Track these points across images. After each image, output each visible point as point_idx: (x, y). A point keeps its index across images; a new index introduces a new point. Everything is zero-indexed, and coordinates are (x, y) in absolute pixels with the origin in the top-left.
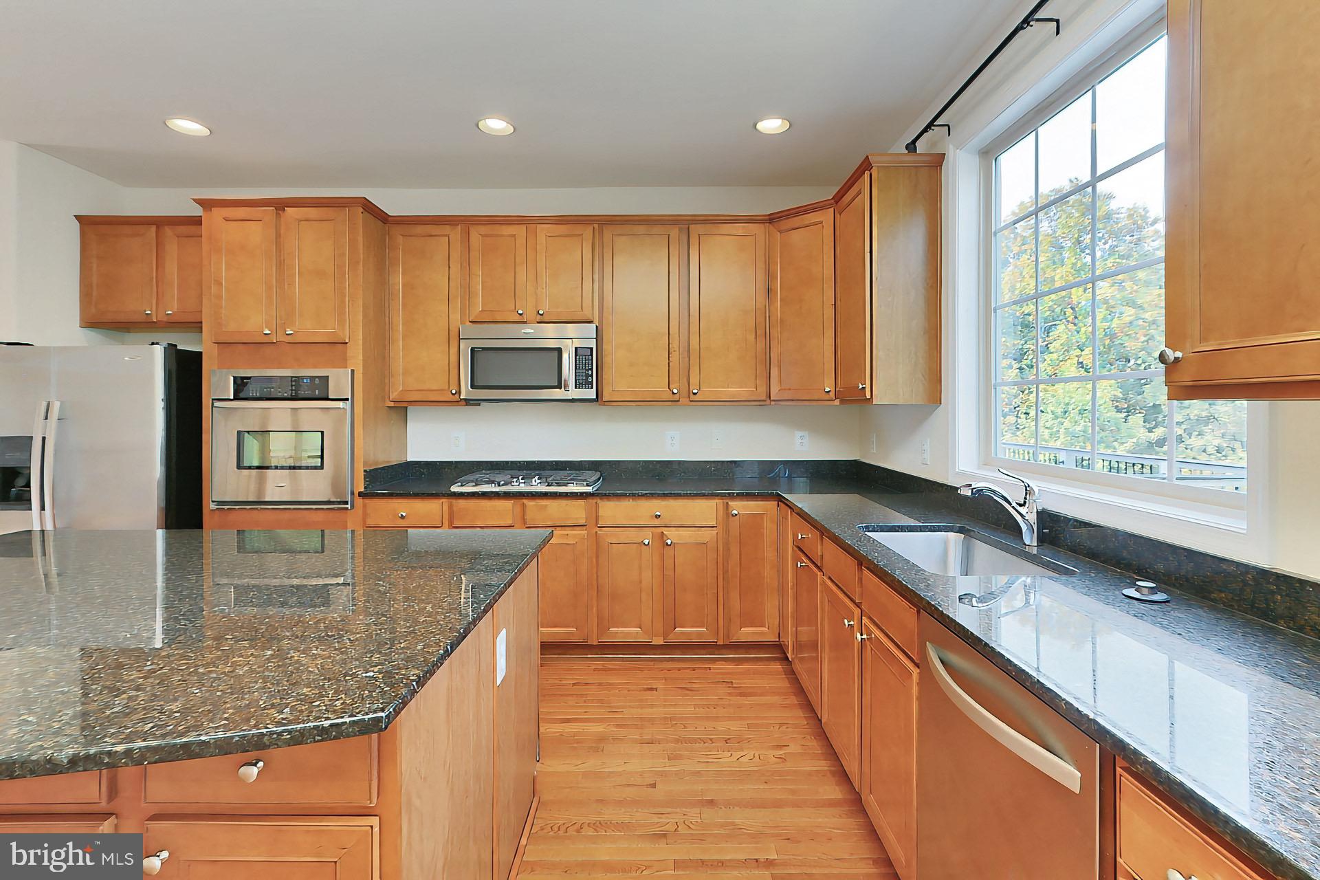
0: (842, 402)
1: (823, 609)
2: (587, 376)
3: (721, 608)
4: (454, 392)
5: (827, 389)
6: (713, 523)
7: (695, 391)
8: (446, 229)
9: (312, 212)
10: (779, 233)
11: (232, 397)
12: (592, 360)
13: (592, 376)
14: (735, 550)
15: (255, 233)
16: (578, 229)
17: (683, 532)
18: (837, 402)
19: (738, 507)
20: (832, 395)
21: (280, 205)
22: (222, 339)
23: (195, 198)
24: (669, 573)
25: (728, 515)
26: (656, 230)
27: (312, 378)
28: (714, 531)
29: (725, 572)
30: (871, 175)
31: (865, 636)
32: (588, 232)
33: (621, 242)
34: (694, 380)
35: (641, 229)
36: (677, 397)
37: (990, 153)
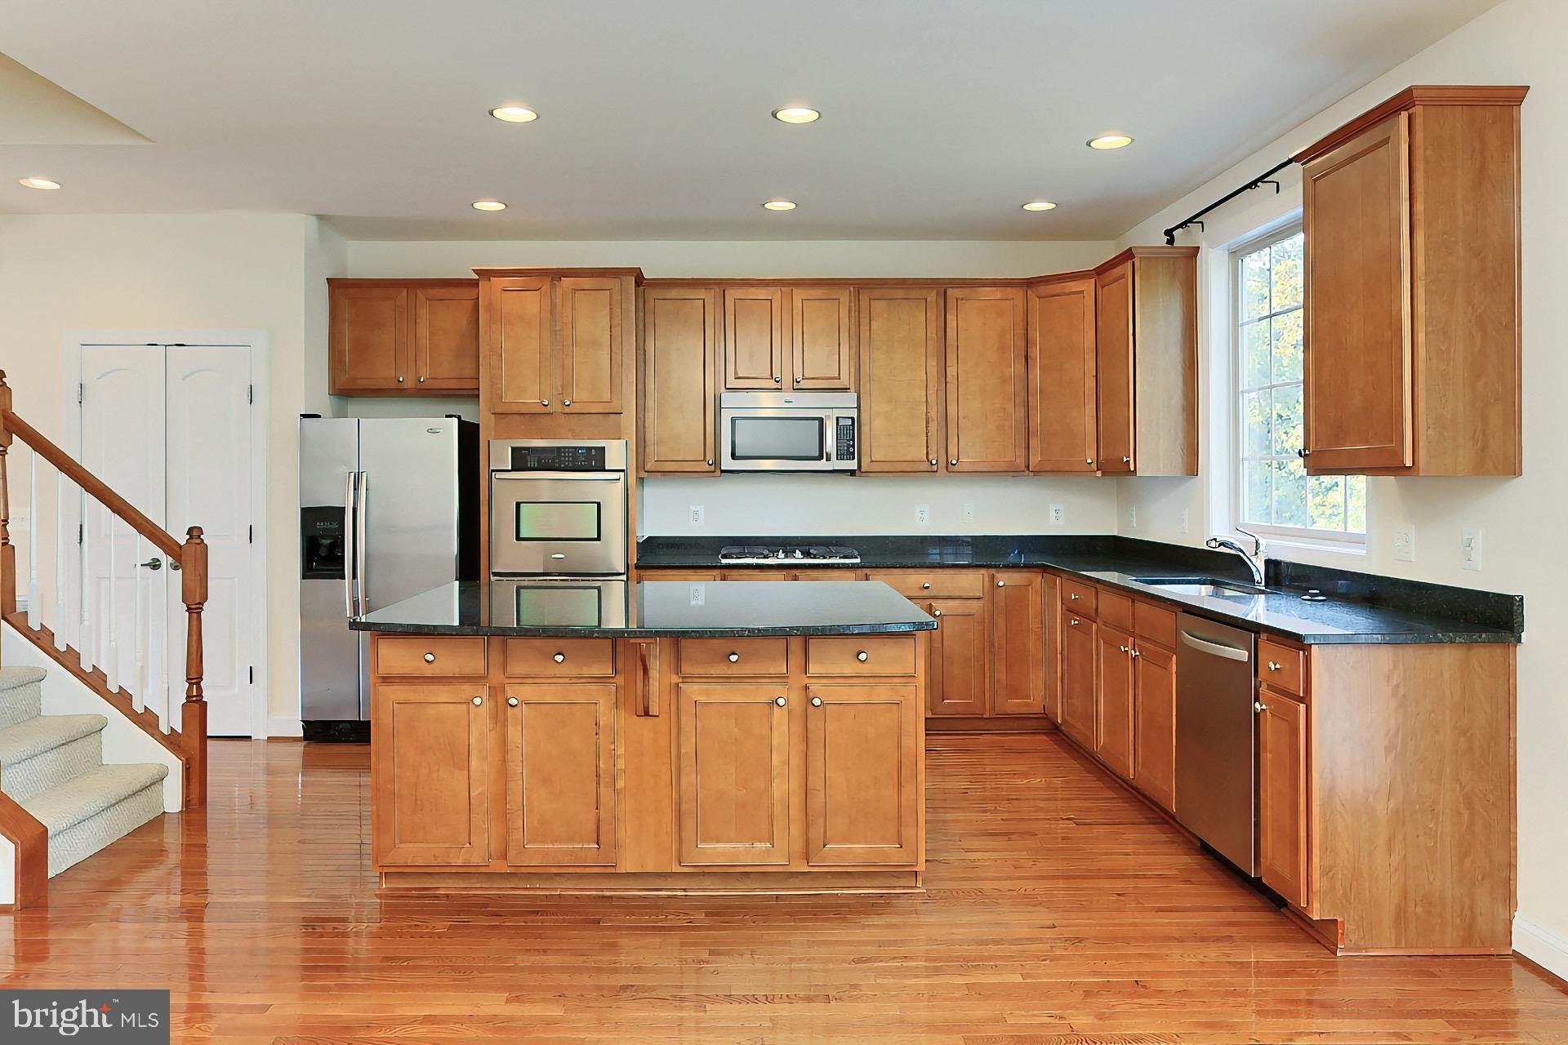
0: (1104, 474)
1: (1098, 654)
2: (849, 446)
3: (987, 680)
4: (710, 462)
5: (1089, 461)
6: (979, 594)
7: (954, 462)
8: (702, 294)
9: (587, 282)
10: (1038, 300)
11: (510, 468)
12: (853, 430)
13: (853, 446)
14: (1001, 622)
15: (532, 303)
16: (834, 293)
17: (951, 603)
18: (1099, 474)
19: (1004, 579)
20: (1094, 466)
21: (558, 274)
22: (498, 410)
23: (475, 268)
24: (937, 644)
25: (994, 586)
26: (914, 293)
27: (589, 449)
28: (981, 602)
29: (992, 645)
30: (1133, 263)
31: (1137, 653)
32: (844, 296)
33: (878, 306)
34: (953, 450)
35: (899, 293)
36: (935, 468)
37: (1238, 254)
